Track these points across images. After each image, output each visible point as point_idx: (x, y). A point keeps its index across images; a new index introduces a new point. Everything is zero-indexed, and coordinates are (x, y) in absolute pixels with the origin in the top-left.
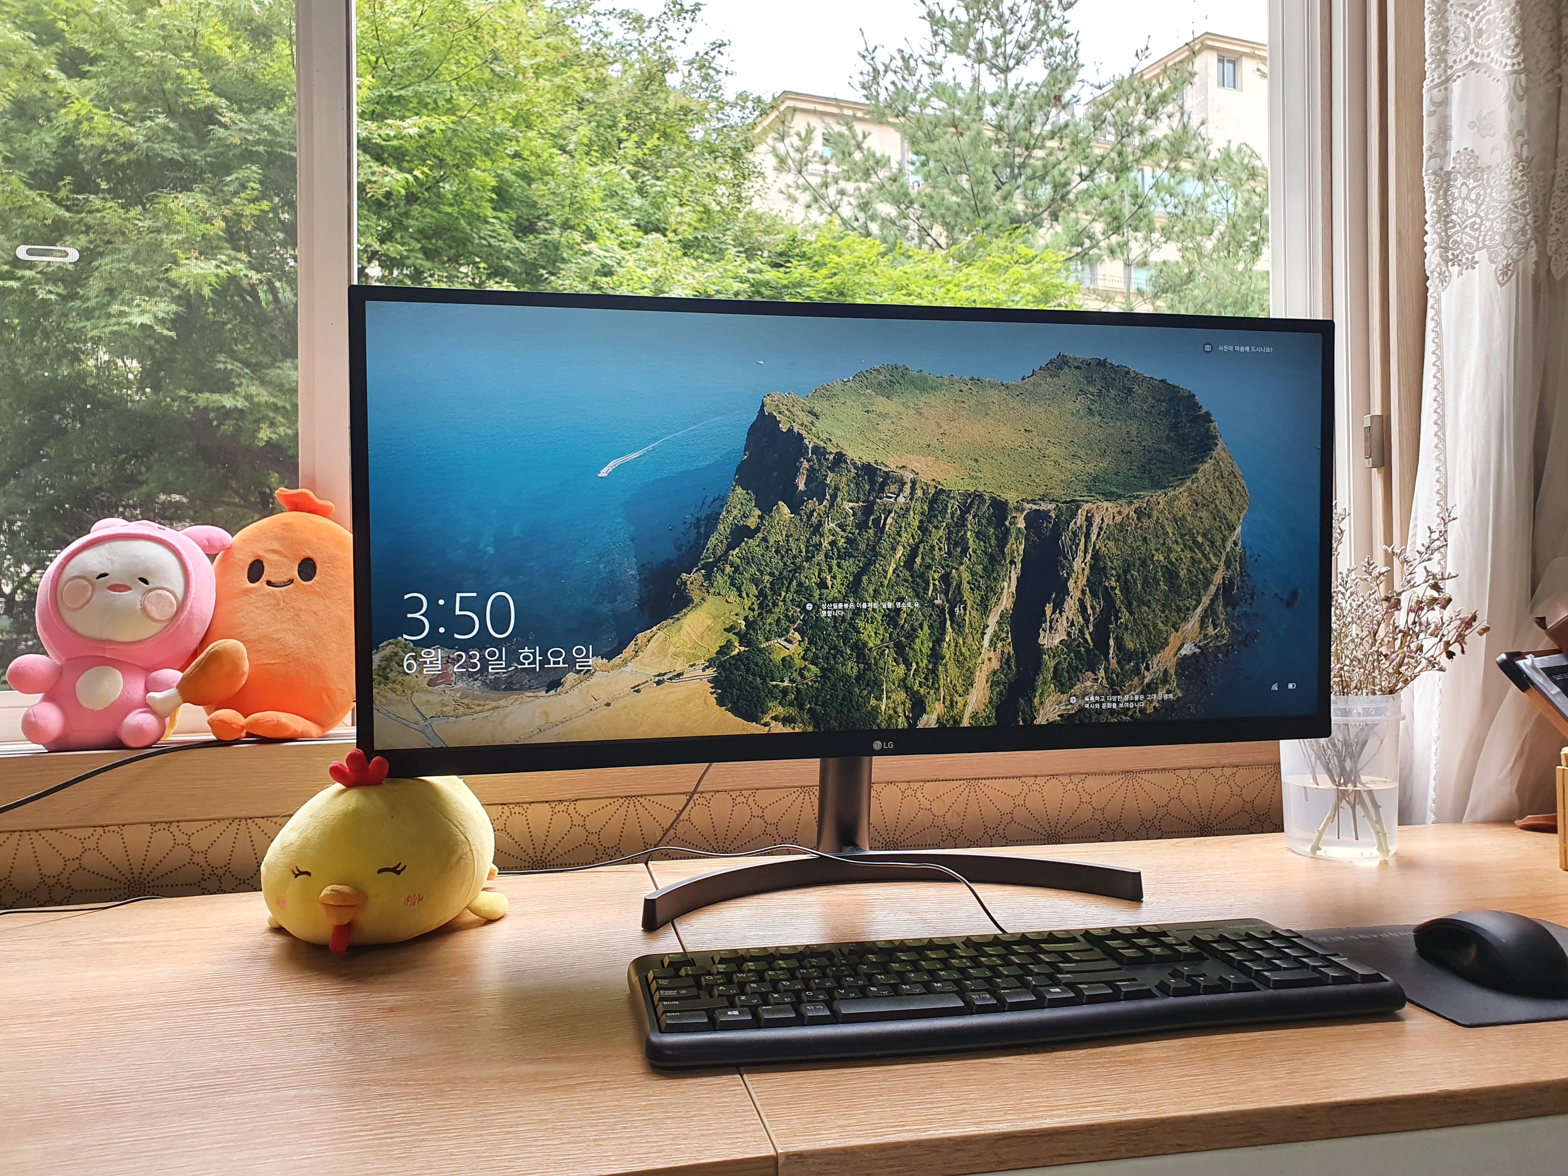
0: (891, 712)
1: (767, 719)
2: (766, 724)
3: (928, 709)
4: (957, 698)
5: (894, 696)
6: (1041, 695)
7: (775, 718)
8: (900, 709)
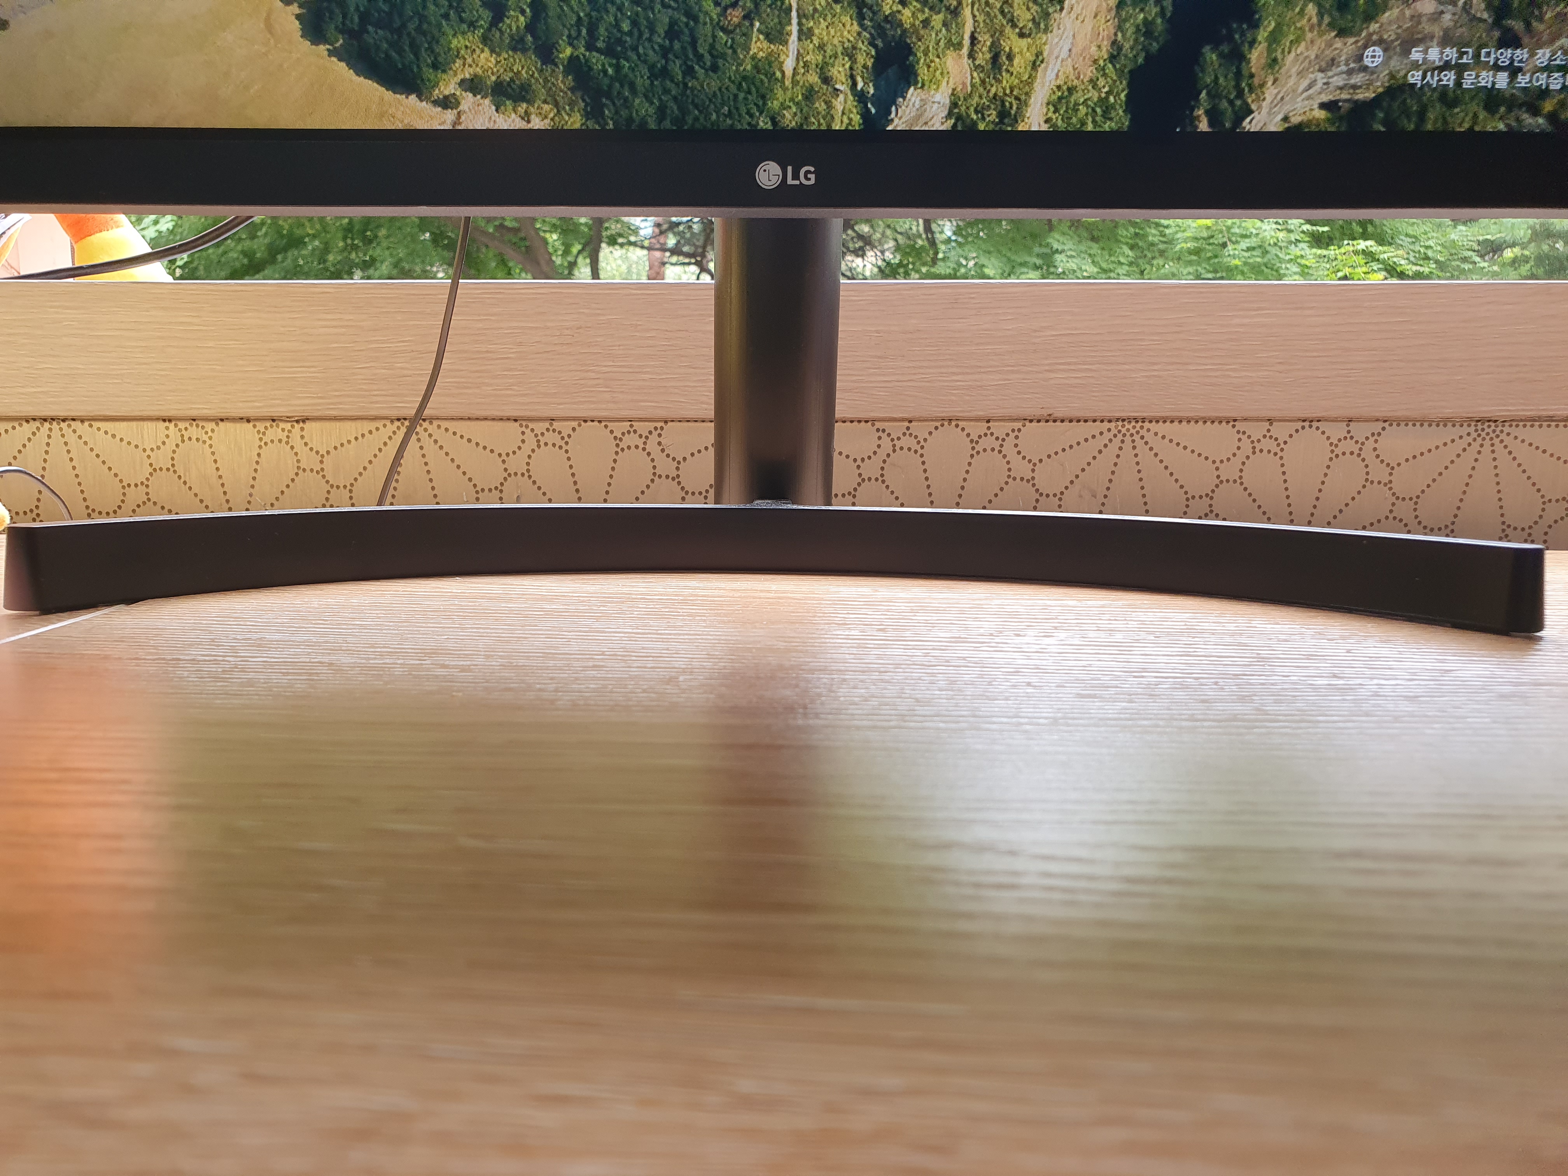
0: (813, 78)
1: (449, 86)
2: (447, 103)
3: (923, 73)
4: (1012, 42)
5: (820, 30)
6: (1274, 38)
7: (473, 85)
8: (839, 72)
